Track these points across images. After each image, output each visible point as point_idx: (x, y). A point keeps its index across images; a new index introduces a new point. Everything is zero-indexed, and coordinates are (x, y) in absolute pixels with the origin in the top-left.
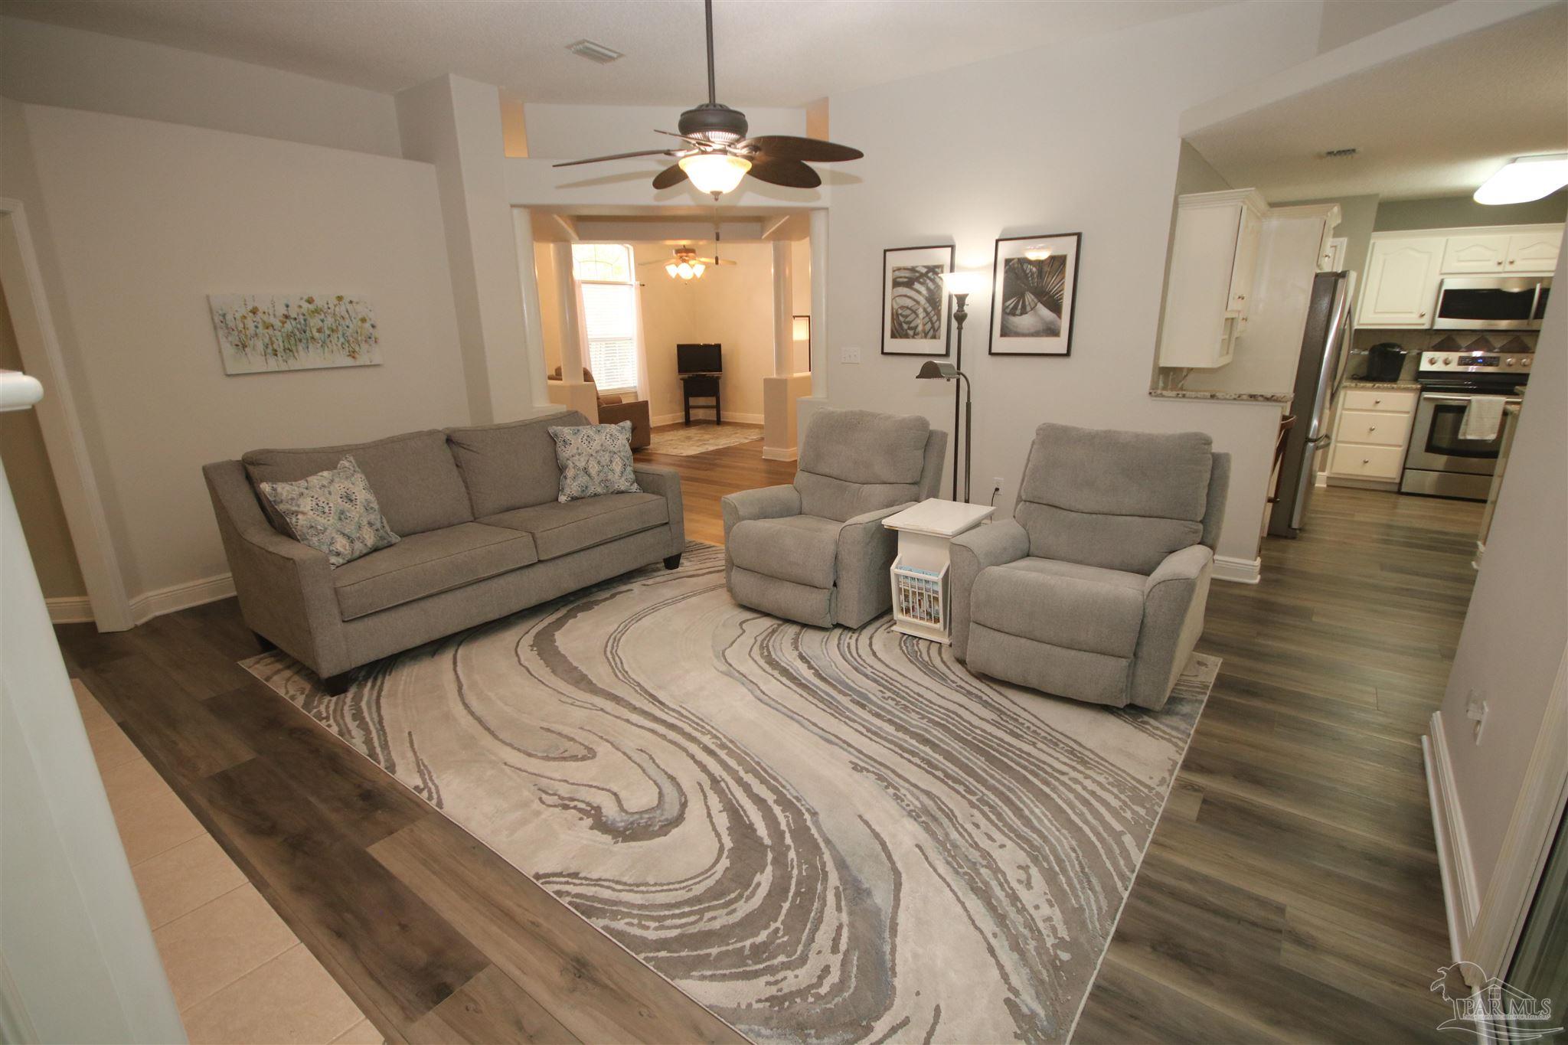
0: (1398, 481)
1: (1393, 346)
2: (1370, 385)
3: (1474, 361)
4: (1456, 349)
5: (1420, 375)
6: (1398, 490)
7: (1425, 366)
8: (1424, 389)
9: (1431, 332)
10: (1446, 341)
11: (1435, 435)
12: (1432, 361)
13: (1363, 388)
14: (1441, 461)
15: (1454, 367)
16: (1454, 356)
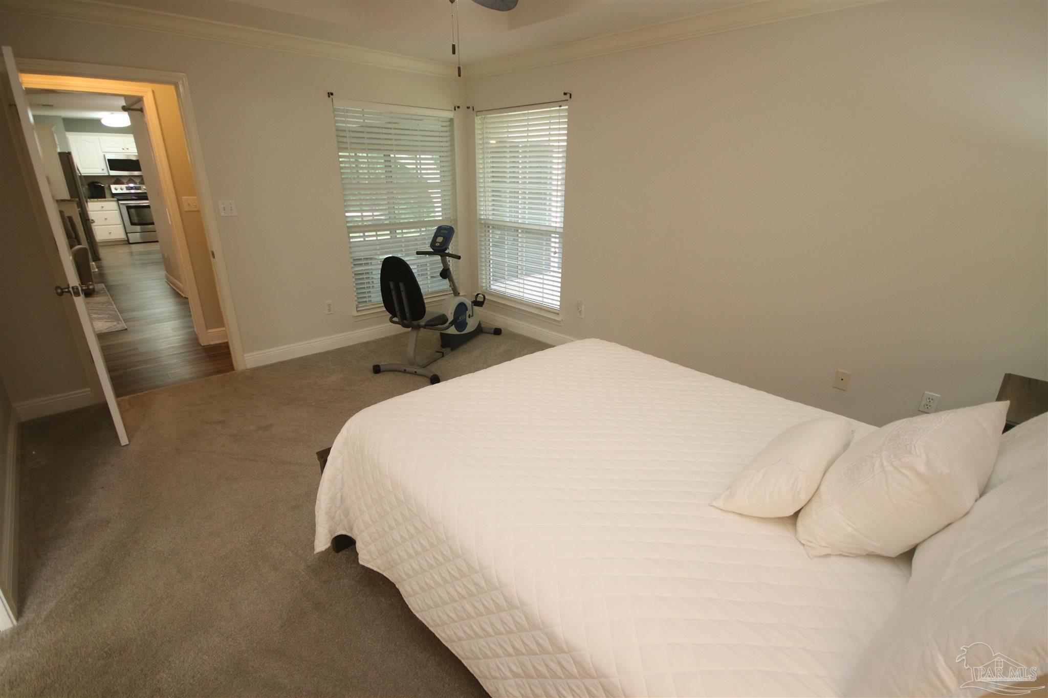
0: (126, 239)
1: (96, 183)
2: (96, 200)
3: (132, 188)
4: (123, 183)
5: (114, 195)
6: (128, 242)
7: (114, 191)
8: (119, 200)
9: (109, 177)
10: (118, 180)
11: (132, 219)
12: (116, 189)
13: (93, 201)
14: (138, 228)
15: (125, 191)
16: (124, 186)
